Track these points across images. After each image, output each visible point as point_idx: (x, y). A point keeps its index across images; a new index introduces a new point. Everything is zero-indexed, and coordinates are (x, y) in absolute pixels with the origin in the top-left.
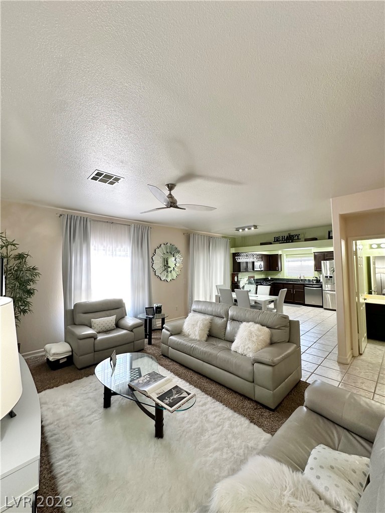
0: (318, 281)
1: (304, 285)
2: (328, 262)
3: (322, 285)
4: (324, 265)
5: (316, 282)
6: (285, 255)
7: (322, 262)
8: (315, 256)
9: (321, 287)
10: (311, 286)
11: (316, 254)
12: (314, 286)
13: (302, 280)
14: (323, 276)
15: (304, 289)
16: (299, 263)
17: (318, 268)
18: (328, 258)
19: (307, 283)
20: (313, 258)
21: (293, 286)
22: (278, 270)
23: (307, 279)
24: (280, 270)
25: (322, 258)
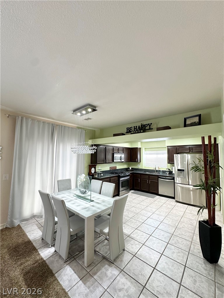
0: (171, 172)
1: (158, 177)
2: (179, 155)
3: (174, 177)
4: (176, 159)
5: (169, 174)
6: (143, 148)
7: (175, 155)
8: (168, 150)
9: (174, 179)
10: (165, 177)
11: (169, 147)
12: (167, 178)
13: (157, 171)
14: (175, 169)
15: (158, 180)
16: (154, 156)
17: (171, 160)
18: (179, 151)
19: (161, 174)
20: (166, 151)
21: (149, 177)
22: (137, 162)
23: (161, 170)
24: (139, 161)
25: (175, 151)
